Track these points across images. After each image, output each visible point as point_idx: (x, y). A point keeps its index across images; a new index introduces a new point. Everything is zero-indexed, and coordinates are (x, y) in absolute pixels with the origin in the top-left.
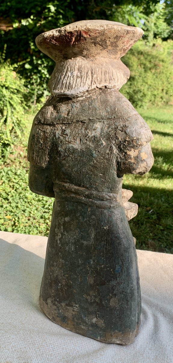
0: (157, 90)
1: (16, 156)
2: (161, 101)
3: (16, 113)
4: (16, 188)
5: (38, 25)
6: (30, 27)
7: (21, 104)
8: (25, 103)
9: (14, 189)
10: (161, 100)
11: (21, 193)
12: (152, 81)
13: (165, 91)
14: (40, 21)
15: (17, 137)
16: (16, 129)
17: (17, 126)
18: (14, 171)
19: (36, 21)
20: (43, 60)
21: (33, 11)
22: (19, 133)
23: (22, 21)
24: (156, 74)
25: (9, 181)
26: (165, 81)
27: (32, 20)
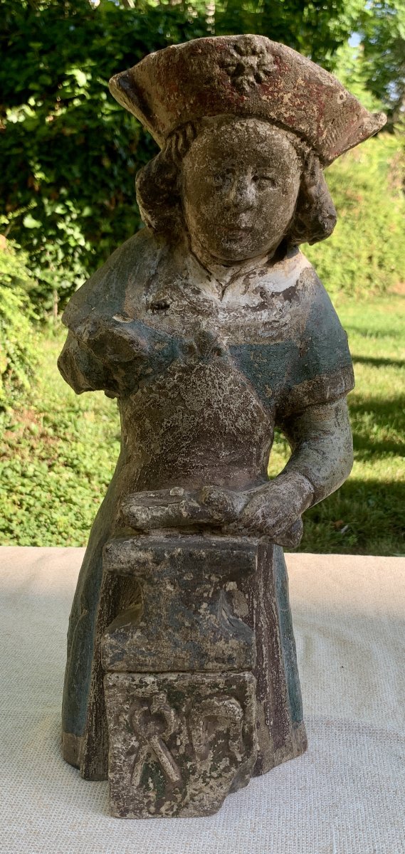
0: (356, 260)
1: (21, 434)
2: (369, 286)
3: (14, 333)
4: (28, 504)
5: (49, 119)
6: (30, 127)
7: (24, 310)
8: (33, 306)
9: (24, 508)
10: (368, 282)
11: (40, 514)
12: (343, 238)
13: (375, 261)
14: (54, 109)
15: (20, 388)
16: (16, 369)
17: (18, 363)
18: (18, 468)
19: (42, 112)
20: (69, 203)
21: (33, 86)
22: (23, 378)
23: (9, 112)
24: (350, 221)
25: (10, 491)
26: (373, 236)
27: (33, 108)
